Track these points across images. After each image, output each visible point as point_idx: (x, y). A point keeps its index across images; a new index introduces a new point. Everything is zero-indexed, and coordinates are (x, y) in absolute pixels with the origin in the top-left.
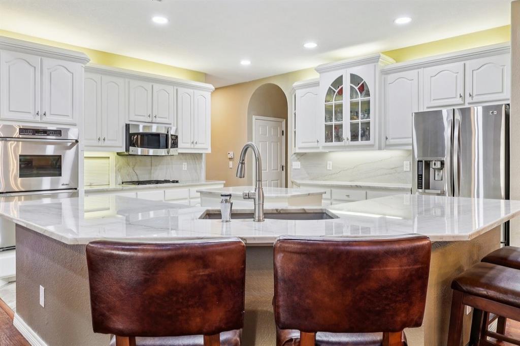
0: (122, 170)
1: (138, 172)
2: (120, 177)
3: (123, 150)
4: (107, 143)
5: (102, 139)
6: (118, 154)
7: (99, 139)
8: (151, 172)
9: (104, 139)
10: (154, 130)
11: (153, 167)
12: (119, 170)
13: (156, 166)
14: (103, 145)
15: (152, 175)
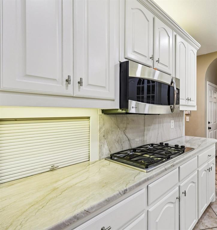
0: (109, 137)
1: (130, 136)
2: (106, 147)
3: (115, 105)
4: (85, 91)
5: (75, 80)
6: (104, 112)
7: (68, 81)
8: (144, 133)
9: (80, 83)
10: (156, 76)
11: (146, 128)
12: (104, 136)
13: (149, 126)
14: (77, 93)
15: (145, 137)
